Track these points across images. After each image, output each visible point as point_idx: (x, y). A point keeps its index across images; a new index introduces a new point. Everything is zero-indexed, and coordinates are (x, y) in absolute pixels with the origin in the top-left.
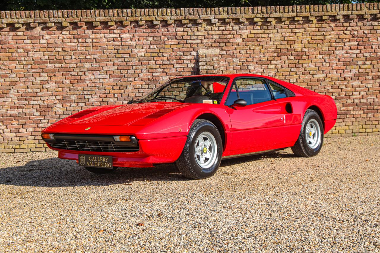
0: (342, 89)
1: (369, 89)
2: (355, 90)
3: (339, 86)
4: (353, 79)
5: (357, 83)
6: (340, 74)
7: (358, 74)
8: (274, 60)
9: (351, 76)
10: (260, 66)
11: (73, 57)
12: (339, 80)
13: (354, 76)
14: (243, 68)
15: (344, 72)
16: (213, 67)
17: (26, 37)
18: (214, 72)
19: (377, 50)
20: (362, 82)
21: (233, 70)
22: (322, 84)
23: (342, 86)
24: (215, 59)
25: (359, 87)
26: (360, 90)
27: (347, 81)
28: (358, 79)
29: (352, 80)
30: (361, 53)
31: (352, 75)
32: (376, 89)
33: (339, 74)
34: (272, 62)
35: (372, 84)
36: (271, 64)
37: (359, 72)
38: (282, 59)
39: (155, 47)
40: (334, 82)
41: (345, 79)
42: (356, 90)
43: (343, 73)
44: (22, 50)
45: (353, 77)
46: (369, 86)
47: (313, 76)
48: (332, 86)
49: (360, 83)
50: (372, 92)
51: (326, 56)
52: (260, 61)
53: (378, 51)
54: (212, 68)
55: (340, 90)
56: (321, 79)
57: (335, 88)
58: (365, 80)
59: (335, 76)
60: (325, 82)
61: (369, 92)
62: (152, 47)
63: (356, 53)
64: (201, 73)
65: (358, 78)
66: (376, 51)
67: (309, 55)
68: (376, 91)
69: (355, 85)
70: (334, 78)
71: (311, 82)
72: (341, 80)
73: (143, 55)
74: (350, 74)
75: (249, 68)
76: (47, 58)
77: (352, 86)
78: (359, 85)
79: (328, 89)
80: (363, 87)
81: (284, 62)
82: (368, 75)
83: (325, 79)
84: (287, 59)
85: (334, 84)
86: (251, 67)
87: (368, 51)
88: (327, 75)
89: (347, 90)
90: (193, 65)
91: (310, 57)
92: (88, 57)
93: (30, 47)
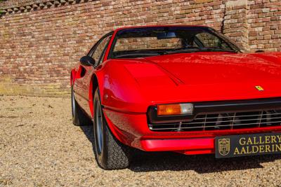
11: (129, 19)
16: (238, 20)
17: (101, 5)
18: (238, 26)
24: (240, 11)
39: (188, 3)
44: (99, 16)
54: (237, 22)
62: (185, 4)
73: (179, 12)
76: (113, 21)
90: (222, 19)
92: (139, 18)
93: (104, 12)
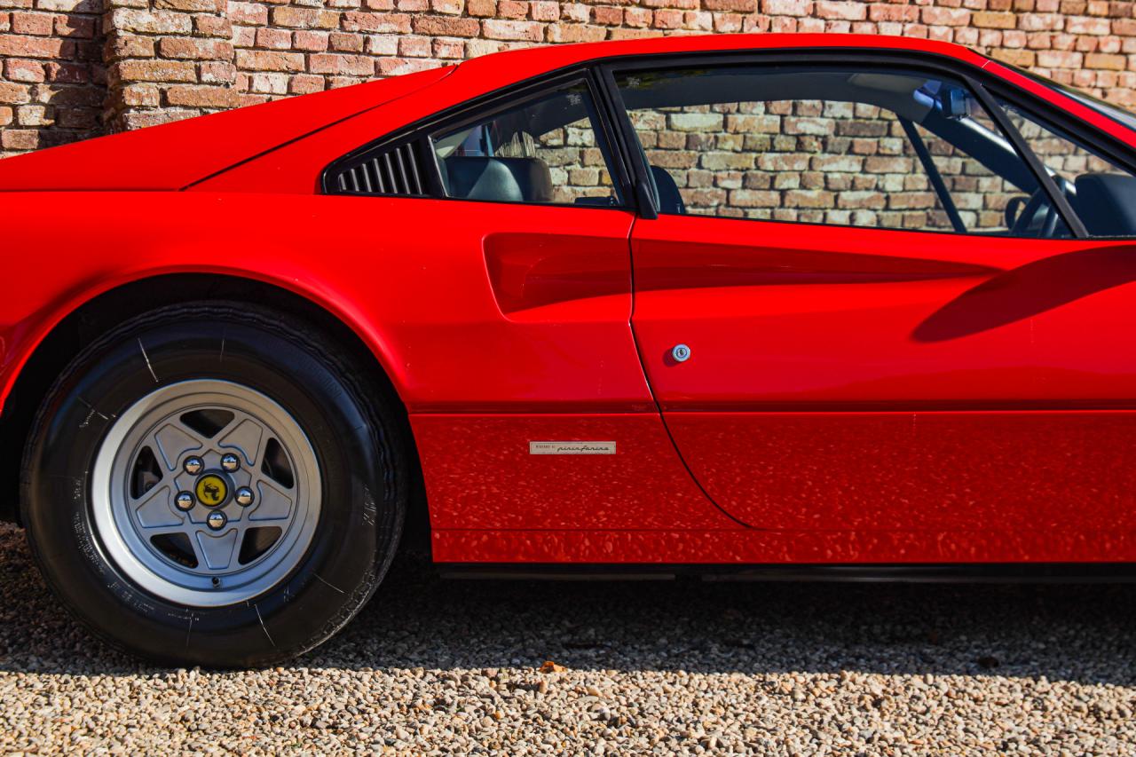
0: (783, 193)
1: (888, 198)
2: (836, 198)
3: (773, 179)
4: (830, 148)
5: (847, 170)
6: (783, 116)
7: (852, 126)
8: (497, 16)
9: (822, 131)
10: (429, 39)
12: (778, 148)
13: (837, 134)
14: (343, 46)
15: (799, 113)
16: (194, 21)
18: (200, 54)
19: (930, 13)
20: (864, 163)
21: (294, 50)
22: (704, 164)
23: (787, 178)
25: (853, 187)
26: (855, 202)
27: (808, 156)
28: (850, 151)
29: (824, 150)
30: (868, 19)
31: (828, 125)
32: (916, 199)
33: (778, 119)
34: (489, 23)
35: (900, 178)
36: (482, 36)
37: (855, 117)
38: (534, 15)
40: (754, 155)
41: (800, 147)
42: (840, 202)
43: (794, 113)
45: (832, 138)
46: (892, 184)
47: (668, 119)
48: (745, 178)
49: (857, 167)
50: (899, 214)
51: (732, 20)
52: (431, 12)
53: (935, 17)
54: (188, 28)
55: (775, 196)
56: (703, 137)
57: (754, 183)
58: (878, 154)
59: (760, 125)
60: (717, 153)
61: (890, 213)
63: (850, 17)
64: (123, 53)
65: (852, 145)
66: (925, 18)
67: (654, 8)
68: (913, 209)
69: (837, 176)
70: (757, 136)
71: (657, 147)
72: (784, 146)
74: (819, 120)
75: (375, 50)
77: (826, 178)
78: (851, 177)
79: (728, 191)
80: (867, 189)
81: (546, 31)
82: (890, 135)
83: (716, 138)
84: (556, 15)
85: (753, 166)
86: (383, 45)
87: (895, 15)
88: (730, 116)
89: (805, 198)
91: (659, 17)
